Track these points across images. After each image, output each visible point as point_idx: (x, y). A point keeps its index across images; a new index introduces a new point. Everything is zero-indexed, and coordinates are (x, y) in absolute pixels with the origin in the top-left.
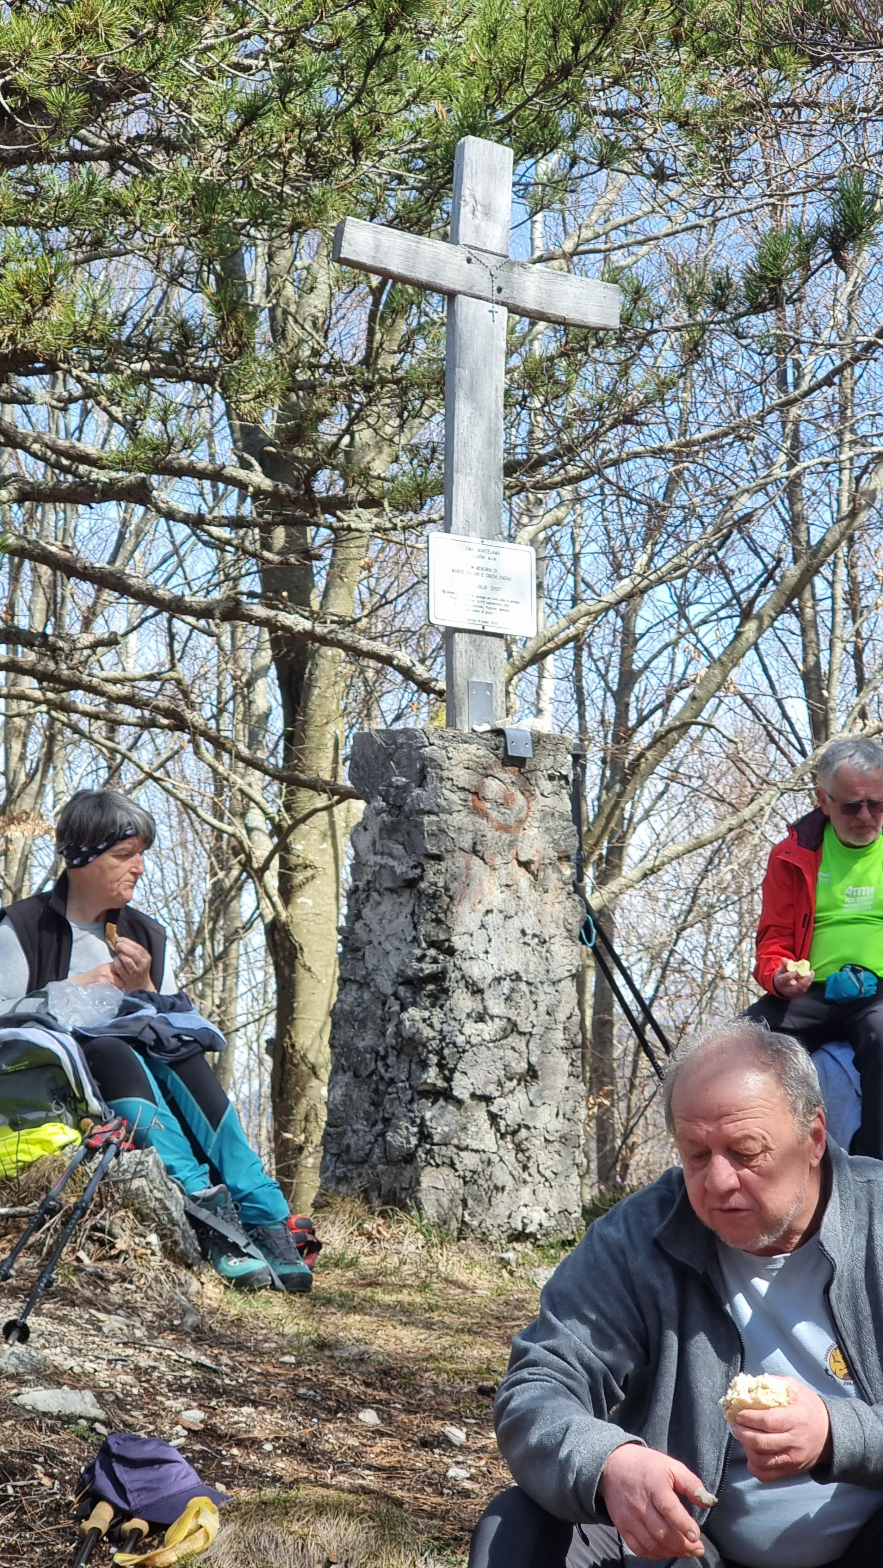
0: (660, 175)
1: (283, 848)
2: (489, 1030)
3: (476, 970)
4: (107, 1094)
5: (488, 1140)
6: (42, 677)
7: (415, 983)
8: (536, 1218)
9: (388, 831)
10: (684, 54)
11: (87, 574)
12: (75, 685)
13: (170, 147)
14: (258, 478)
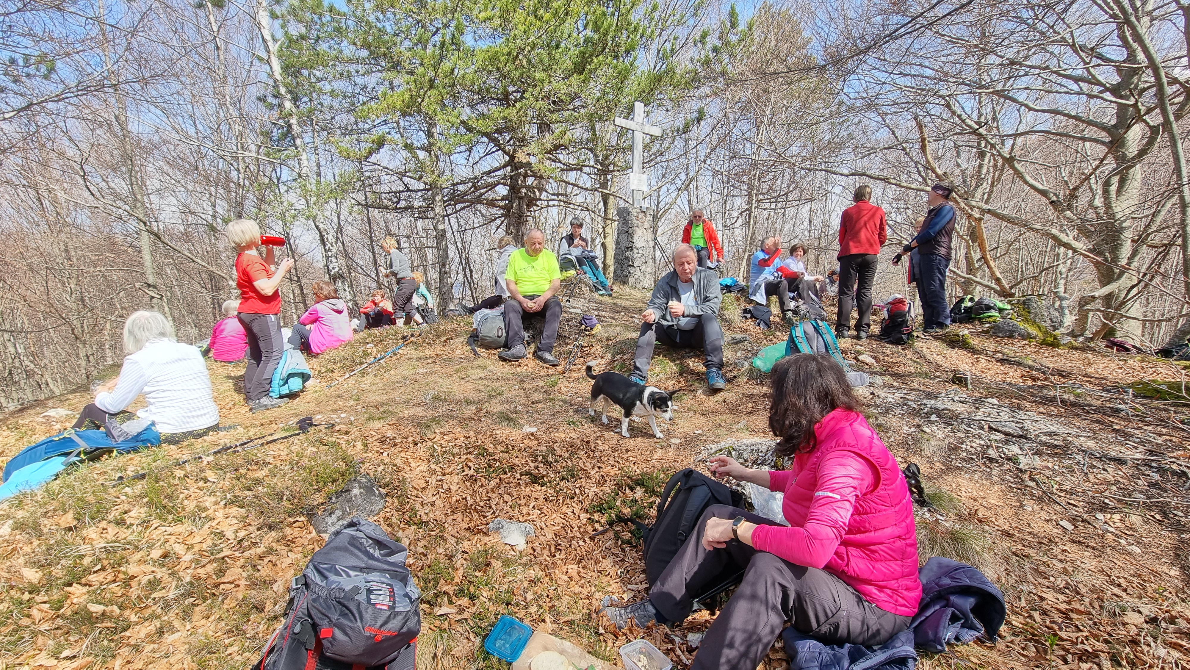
0: (667, 110)
1: (604, 230)
2: (639, 255)
3: (637, 246)
4: (580, 266)
5: (639, 273)
6: (565, 202)
7: (627, 248)
8: (647, 286)
9: (623, 223)
10: (672, 87)
11: (572, 184)
12: (570, 204)
13: (584, 107)
14: (599, 167)
